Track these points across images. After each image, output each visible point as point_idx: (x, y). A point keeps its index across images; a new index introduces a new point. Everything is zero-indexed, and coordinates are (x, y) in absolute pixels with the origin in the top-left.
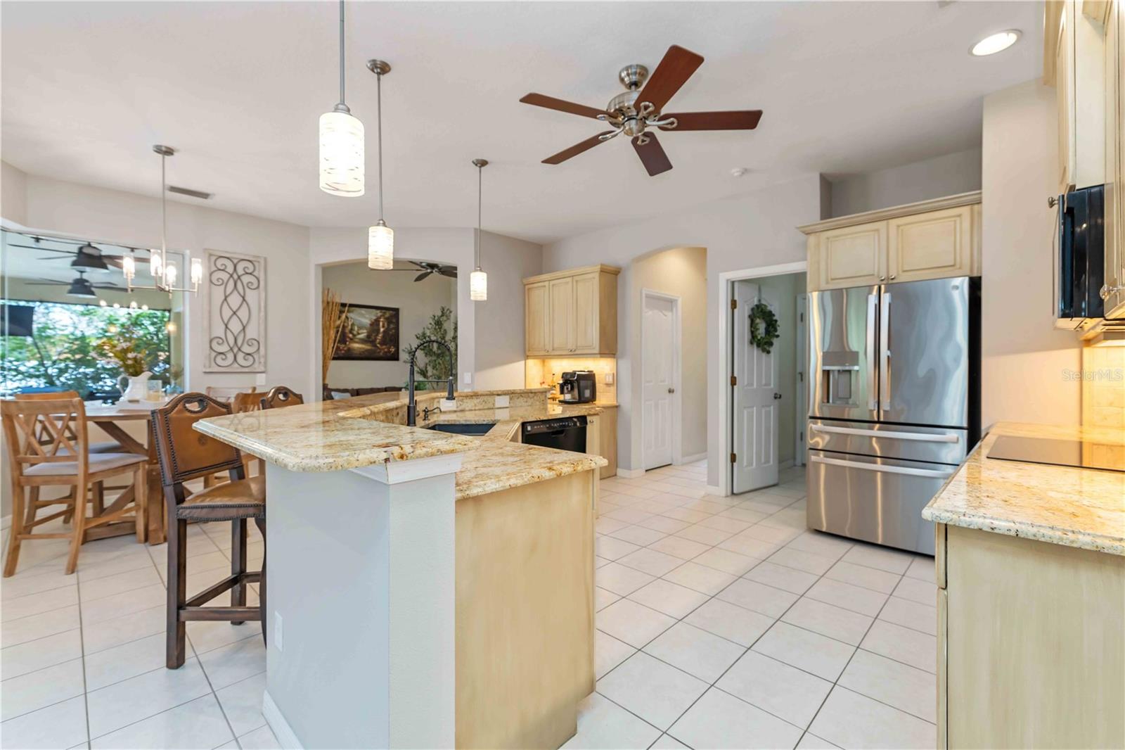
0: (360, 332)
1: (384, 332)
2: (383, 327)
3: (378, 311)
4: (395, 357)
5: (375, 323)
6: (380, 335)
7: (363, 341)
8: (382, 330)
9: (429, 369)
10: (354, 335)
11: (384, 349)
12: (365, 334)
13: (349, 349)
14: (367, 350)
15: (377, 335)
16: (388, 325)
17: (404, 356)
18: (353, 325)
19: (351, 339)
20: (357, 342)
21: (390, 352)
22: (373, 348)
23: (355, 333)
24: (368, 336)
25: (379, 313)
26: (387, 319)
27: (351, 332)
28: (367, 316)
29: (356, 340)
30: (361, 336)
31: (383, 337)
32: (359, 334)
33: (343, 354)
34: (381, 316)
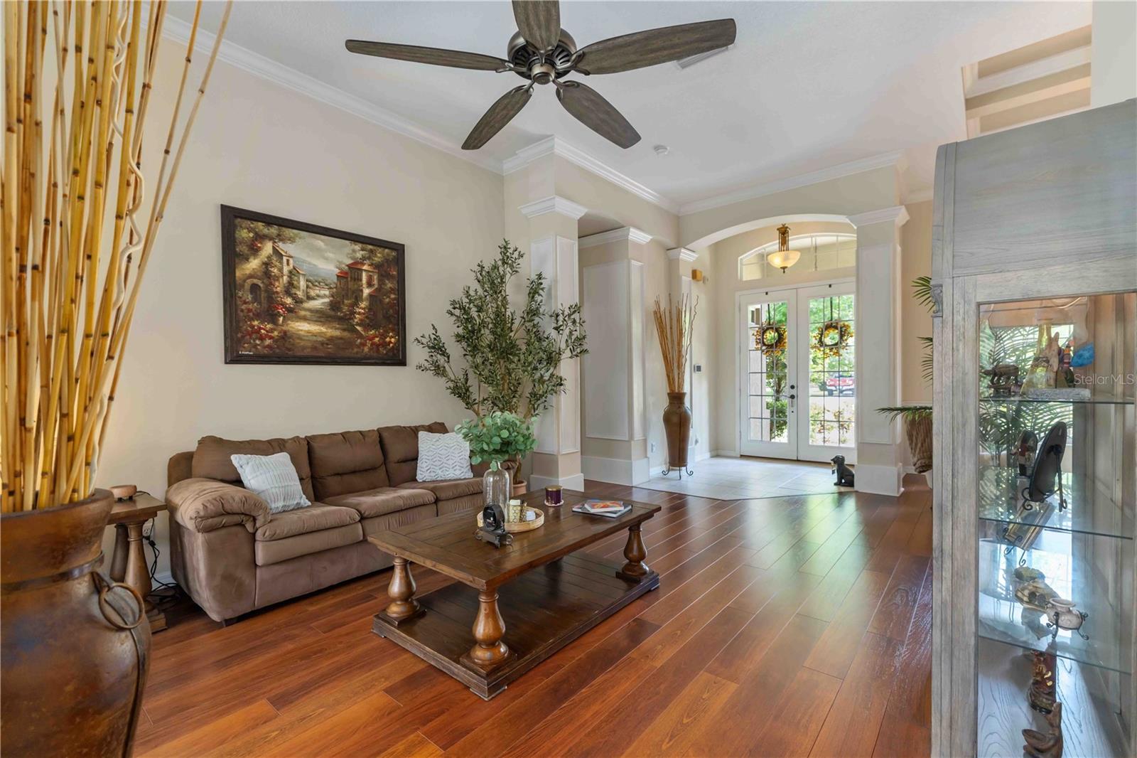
0: (312, 293)
1: (370, 296)
2: (370, 285)
3: (357, 247)
4: (397, 358)
5: (350, 275)
6: (363, 305)
7: (320, 317)
8: (366, 291)
9: (473, 381)
10: (298, 301)
11: (371, 339)
12: (327, 300)
13: (285, 336)
14: (331, 339)
15: (356, 304)
16: (381, 282)
17: (417, 354)
18: (292, 273)
19: (290, 310)
20: (305, 319)
21: (385, 344)
22: (346, 334)
23: (300, 294)
24: (334, 306)
25: (358, 251)
26: (377, 267)
27: (288, 292)
28: (330, 255)
29: (303, 313)
30: (316, 304)
31: (370, 308)
32: (309, 298)
33: (269, 346)
34: (364, 258)
